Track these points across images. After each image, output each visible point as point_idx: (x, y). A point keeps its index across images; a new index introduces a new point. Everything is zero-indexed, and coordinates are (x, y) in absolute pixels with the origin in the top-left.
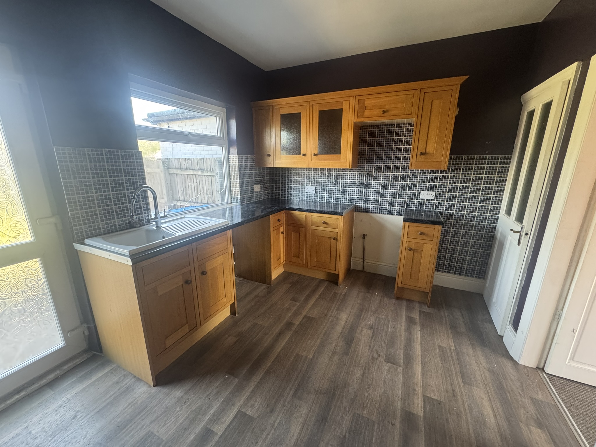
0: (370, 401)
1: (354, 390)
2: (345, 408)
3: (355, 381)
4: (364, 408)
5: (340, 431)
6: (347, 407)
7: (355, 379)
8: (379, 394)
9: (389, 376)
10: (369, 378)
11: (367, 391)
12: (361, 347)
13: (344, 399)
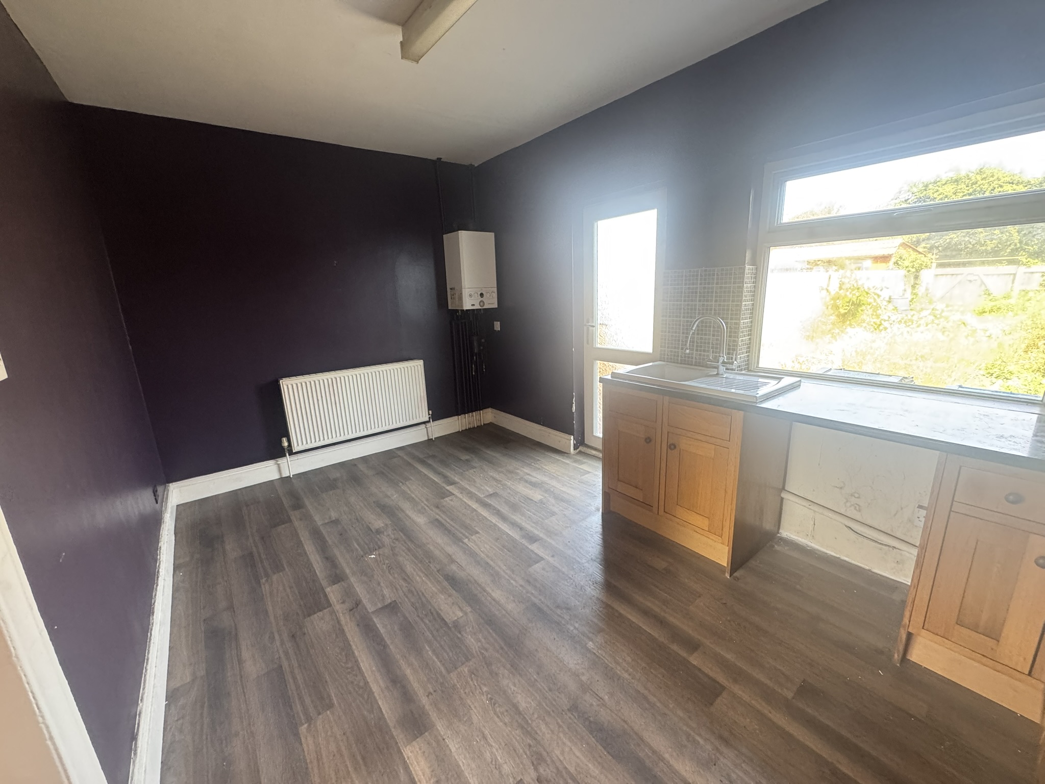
0: (473, 687)
1: (501, 676)
2: (486, 650)
3: (513, 688)
4: (471, 673)
5: (468, 630)
6: (485, 653)
7: (515, 689)
8: (473, 709)
9: (488, 755)
10: (505, 714)
11: (489, 693)
12: (578, 754)
13: (497, 655)
